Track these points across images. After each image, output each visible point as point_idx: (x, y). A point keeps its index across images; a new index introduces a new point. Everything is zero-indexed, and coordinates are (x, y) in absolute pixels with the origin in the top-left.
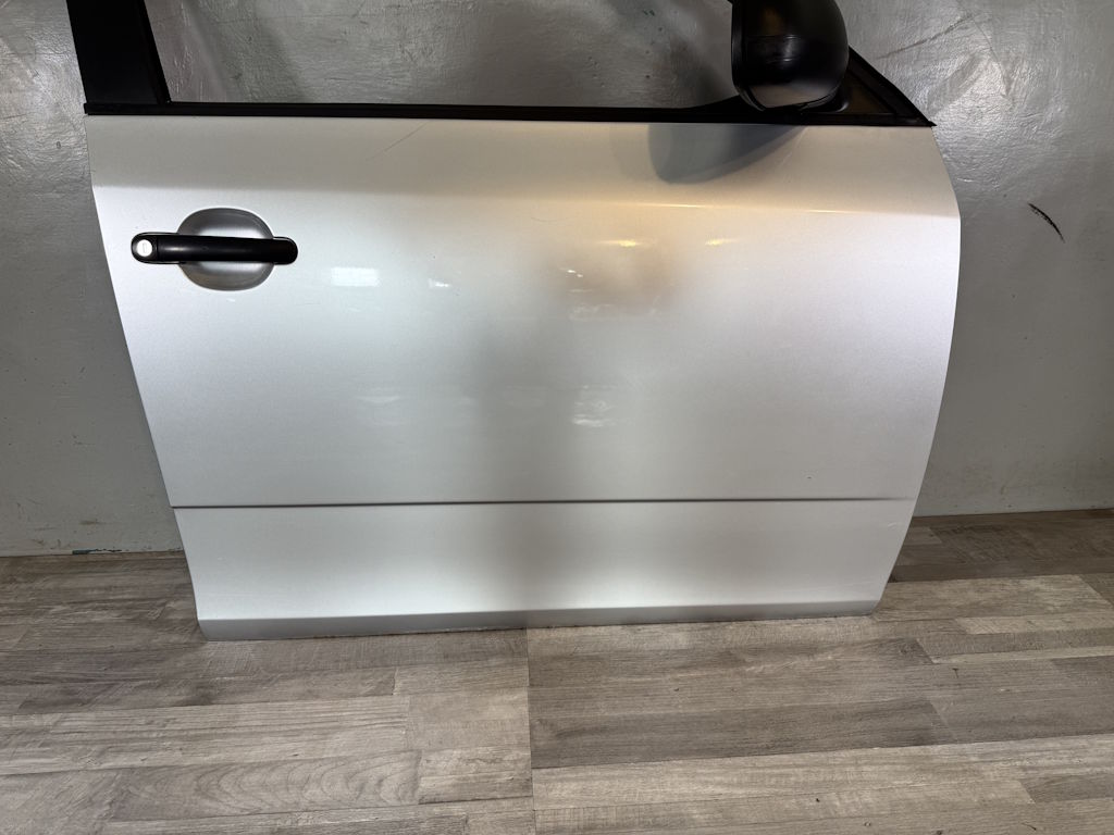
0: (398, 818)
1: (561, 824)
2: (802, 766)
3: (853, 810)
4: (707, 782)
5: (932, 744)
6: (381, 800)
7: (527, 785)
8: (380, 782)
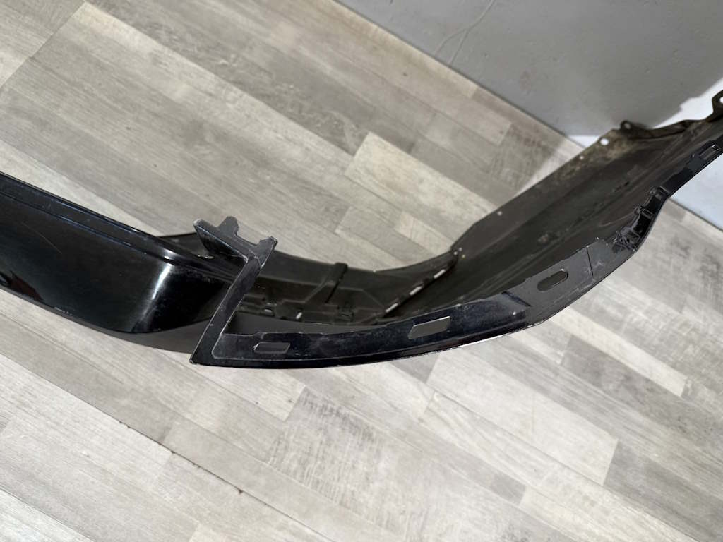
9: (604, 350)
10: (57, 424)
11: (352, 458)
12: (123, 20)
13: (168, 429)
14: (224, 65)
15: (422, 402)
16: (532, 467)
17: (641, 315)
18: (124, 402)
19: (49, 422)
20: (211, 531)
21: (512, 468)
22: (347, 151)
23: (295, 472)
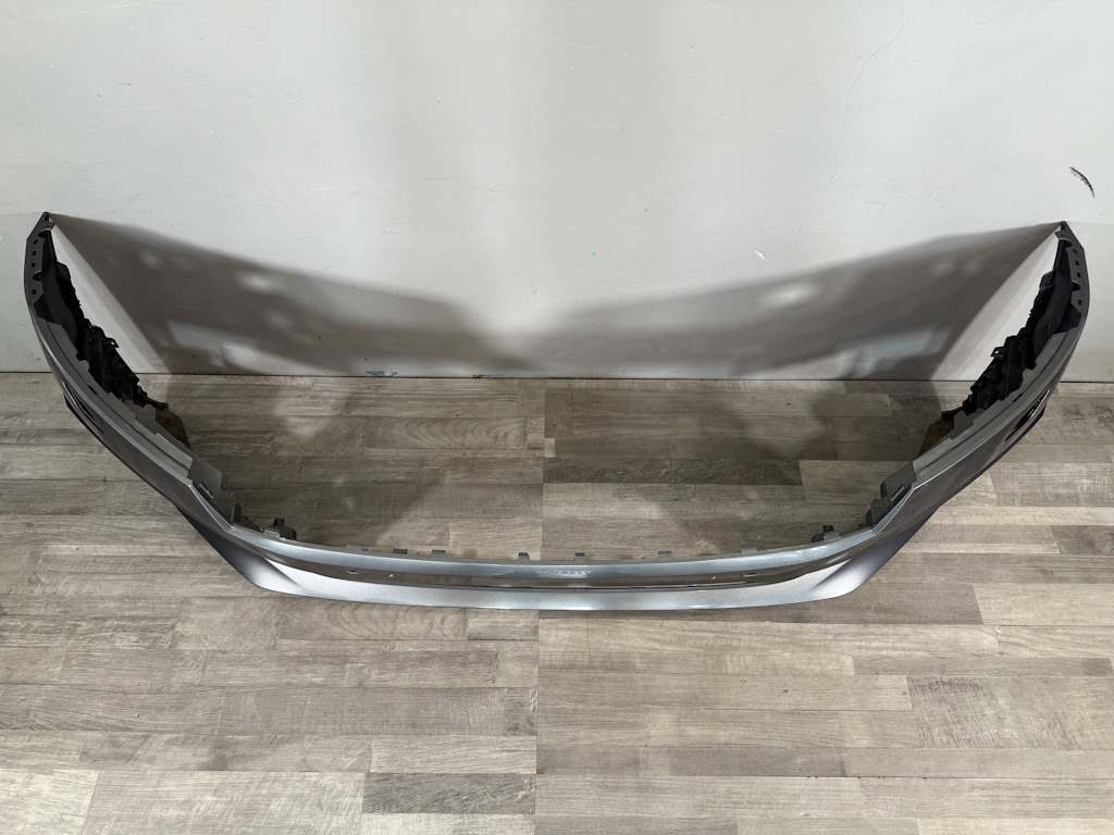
0: (455, 650)
1: (554, 663)
2: (715, 632)
3: (737, 670)
4: (650, 639)
5: (806, 622)
6: (444, 635)
7: (535, 631)
8: (443, 621)
9: (1081, 523)
10: (768, 804)
11: (977, 709)
12: (578, 481)
13: (842, 762)
14: (666, 473)
15: (991, 639)
16: (1101, 641)
17: (1085, 481)
18: (799, 761)
19: (763, 806)
20: (929, 820)
21: (1089, 651)
22: (796, 484)
23: (948, 743)
